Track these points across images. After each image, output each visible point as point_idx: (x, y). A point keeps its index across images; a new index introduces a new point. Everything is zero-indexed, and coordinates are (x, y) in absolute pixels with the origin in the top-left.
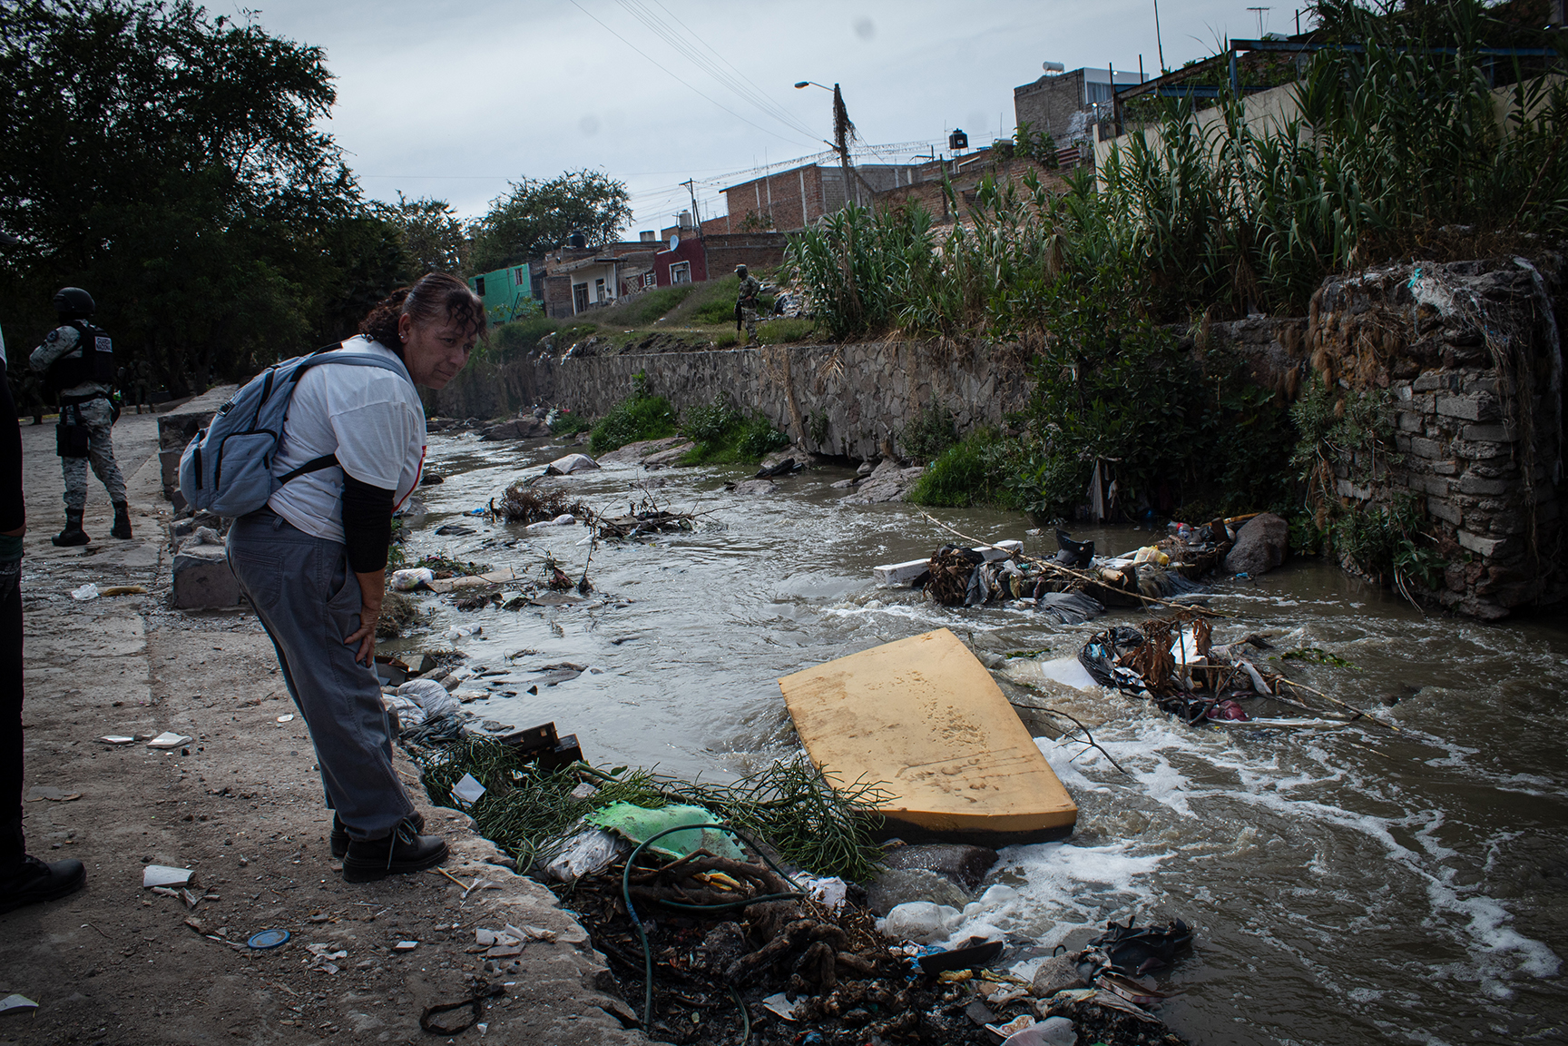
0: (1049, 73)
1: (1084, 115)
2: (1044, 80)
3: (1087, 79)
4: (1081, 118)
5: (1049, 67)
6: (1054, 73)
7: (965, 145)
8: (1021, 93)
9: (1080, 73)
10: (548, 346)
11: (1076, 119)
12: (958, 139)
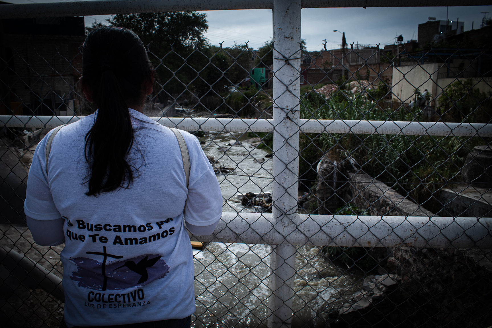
0: (430, 20)
1: (438, 35)
2: (428, 23)
3: (441, 24)
4: (437, 36)
5: (430, 18)
6: (432, 20)
7: (402, 40)
8: (421, 27)
9: (439, 22)
10: (255, 100)
11: (436, 36)
12: (400, 38)
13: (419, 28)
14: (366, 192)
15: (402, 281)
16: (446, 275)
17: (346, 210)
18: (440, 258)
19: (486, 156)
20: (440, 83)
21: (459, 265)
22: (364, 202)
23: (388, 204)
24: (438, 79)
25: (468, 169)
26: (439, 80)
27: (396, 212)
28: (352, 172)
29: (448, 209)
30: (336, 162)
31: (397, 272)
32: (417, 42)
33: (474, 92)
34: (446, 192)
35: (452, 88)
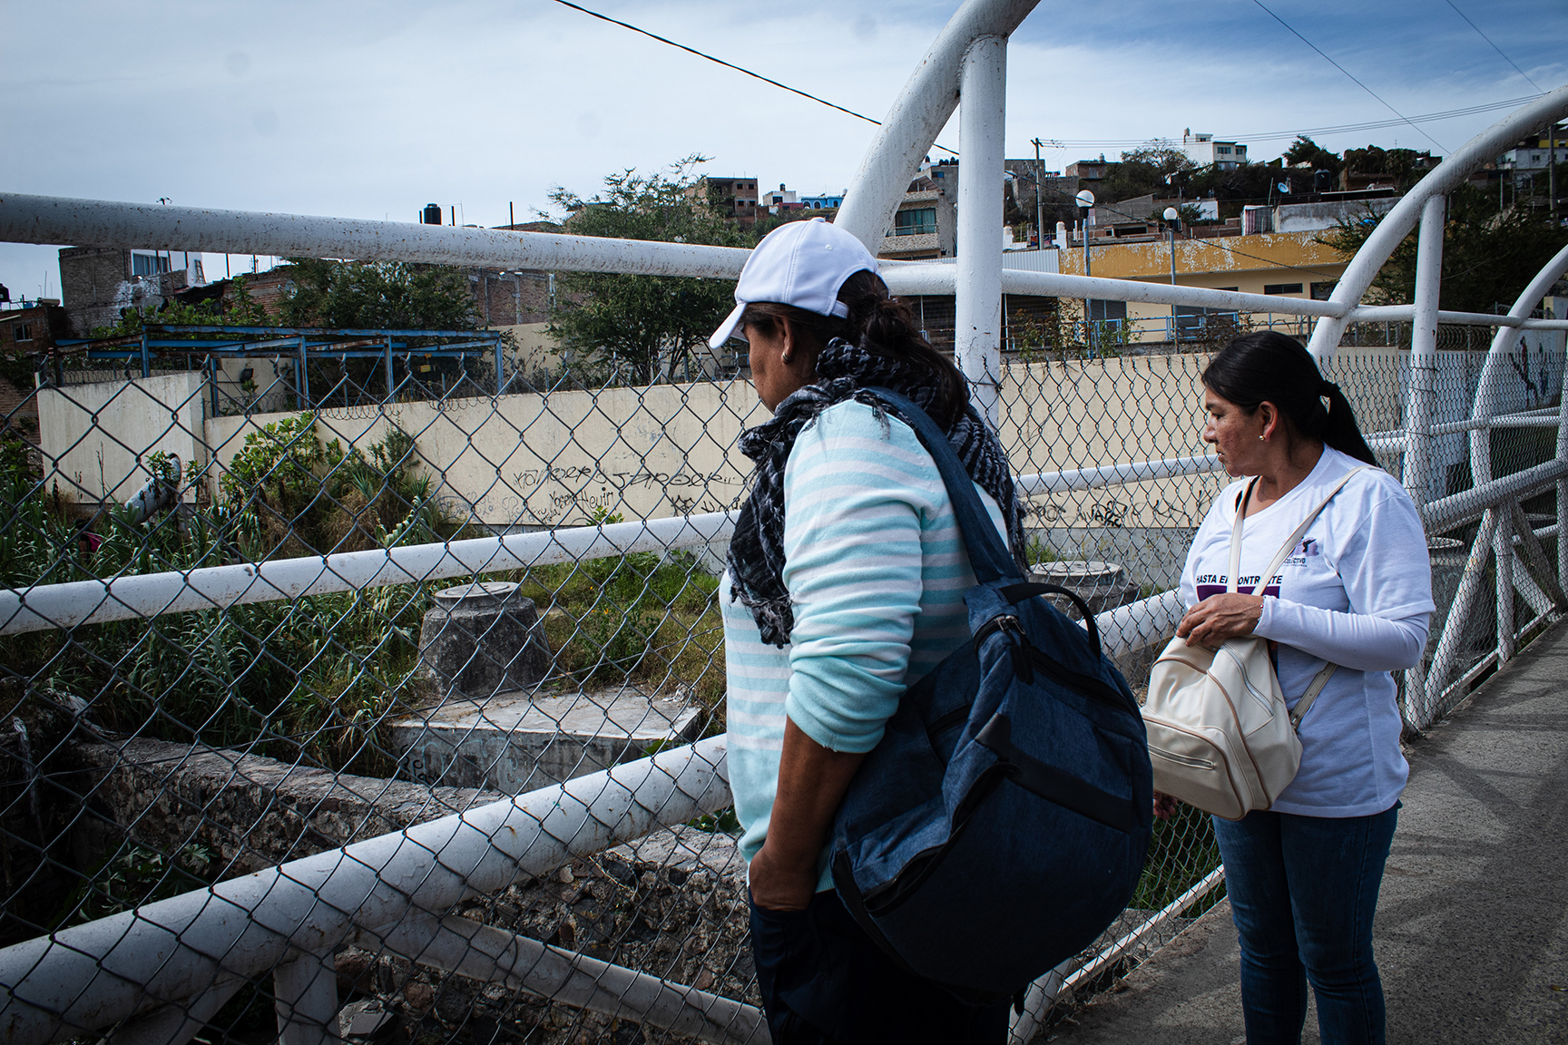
1: (131, 286)
4: (128, 289)
8: (65, 255)
11: (122, 289)
13: (61, 259)
14: (181, 786)
15: (406, 1005)
16: (550, 927)
17: (127, 866)
18: (516, 891)
19: (476, 613)
20: (220, 429)
21: (581, 886)
22: (176, 821)
23: (291, 799)
24: (204, 419)
25: (435, 657)
26: (209, 422)
27: (328, 813)
28: (86, 742)
29: (422, 774)
30: (20, 722)
31: (379, 986)
32: (61, 305)
33: (325, 449)
34: (408, 729)
35: (261, 443)
